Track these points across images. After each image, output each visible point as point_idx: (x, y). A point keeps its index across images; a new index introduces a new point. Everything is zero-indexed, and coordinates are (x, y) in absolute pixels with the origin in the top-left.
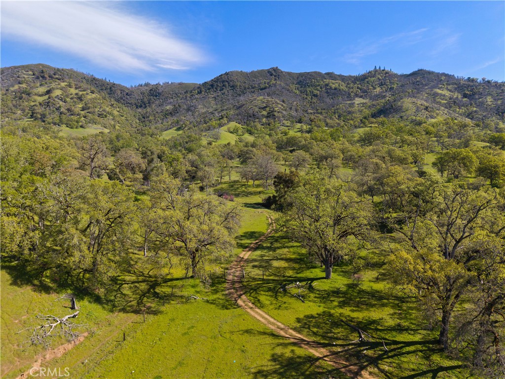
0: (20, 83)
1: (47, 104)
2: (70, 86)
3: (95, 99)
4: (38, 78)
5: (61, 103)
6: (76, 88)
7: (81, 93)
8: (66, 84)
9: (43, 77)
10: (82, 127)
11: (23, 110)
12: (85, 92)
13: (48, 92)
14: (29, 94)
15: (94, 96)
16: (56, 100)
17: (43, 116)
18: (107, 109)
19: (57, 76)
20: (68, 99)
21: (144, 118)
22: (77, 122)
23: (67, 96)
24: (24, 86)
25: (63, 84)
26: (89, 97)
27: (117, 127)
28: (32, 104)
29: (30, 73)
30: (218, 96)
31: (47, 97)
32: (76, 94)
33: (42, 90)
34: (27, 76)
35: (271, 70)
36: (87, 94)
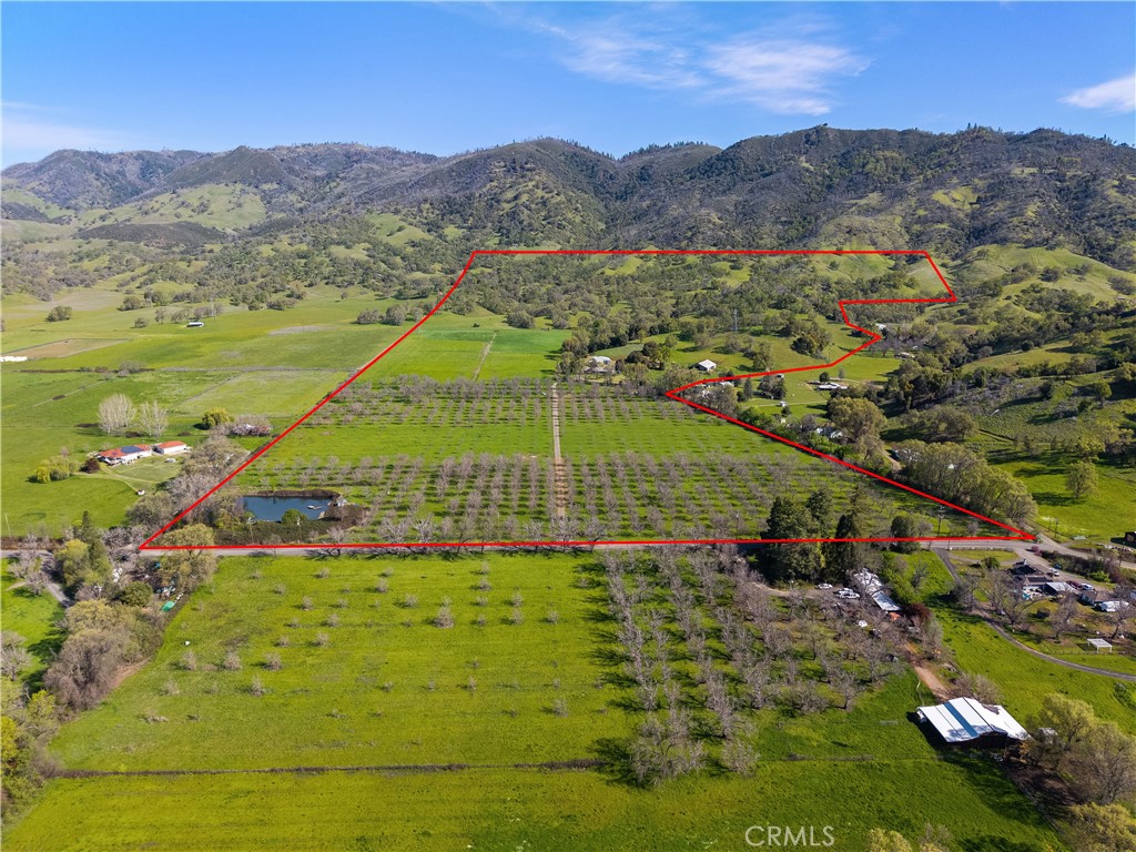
0: (491, 181)
1: (513, 215)
2: (537, 187)
3: (558, 204)
4: (509, 171)
5: (526, 212)
6: (543, 189)
7: (547, 196)
8: (534, 183)
9: (514, 169)
10: (537, 244)
11: (493, 222)
12: (550, 195)
13: (516, 198)
14: (498, 202)
15: (559, 198)
16: (522, 208)
17: (509, 231)
18: (570, 215)
19: (529, 166)
20: (533, 206)
21: (611, 221)
22: (534, 240)
23: (532, 202)
24: (495, 184)
25: (531, 184)
26: (554, 201)
27: (572, 240)
28: (501, 213)
29: (502, 164)
30: (708, 186)
31: (513, 204)
32: (542, 197)
33: (510, 195)
34: (498, 169)
35: (811, 132)
36: (552, 197)
